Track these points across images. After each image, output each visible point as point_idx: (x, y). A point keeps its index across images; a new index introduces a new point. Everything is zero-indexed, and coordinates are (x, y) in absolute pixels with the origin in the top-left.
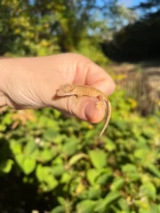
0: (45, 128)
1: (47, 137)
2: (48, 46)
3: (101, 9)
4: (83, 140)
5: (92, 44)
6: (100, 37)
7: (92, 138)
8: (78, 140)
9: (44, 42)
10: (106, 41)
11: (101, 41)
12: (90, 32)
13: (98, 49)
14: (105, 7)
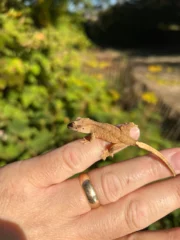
0: (10, 119)
1: (12, 129)
2: (18, 18)
6: (83, 15)
8: (51, 135)
9: (13, 12)
11: (84, 20)
13: (79, 29)
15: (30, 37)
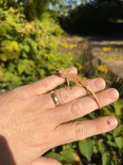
2: (16, 13)
9: (12, 9)
10: (63, 16)
11: (60, 15)
13: (56, 21)
15: (23, 27)
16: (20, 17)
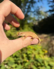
0: (9, 61)
1: (9, 65)
3: (33, 12)
4: (24, 66)
5: (29, 27)
6: (33, 24)
7: (28, 66)
8: (22, 66)
10: (35, 25)
12: (29, 21)
13: (31, 28)
14: (35, 11)
15: (15, 34)
16: (14, 29)
